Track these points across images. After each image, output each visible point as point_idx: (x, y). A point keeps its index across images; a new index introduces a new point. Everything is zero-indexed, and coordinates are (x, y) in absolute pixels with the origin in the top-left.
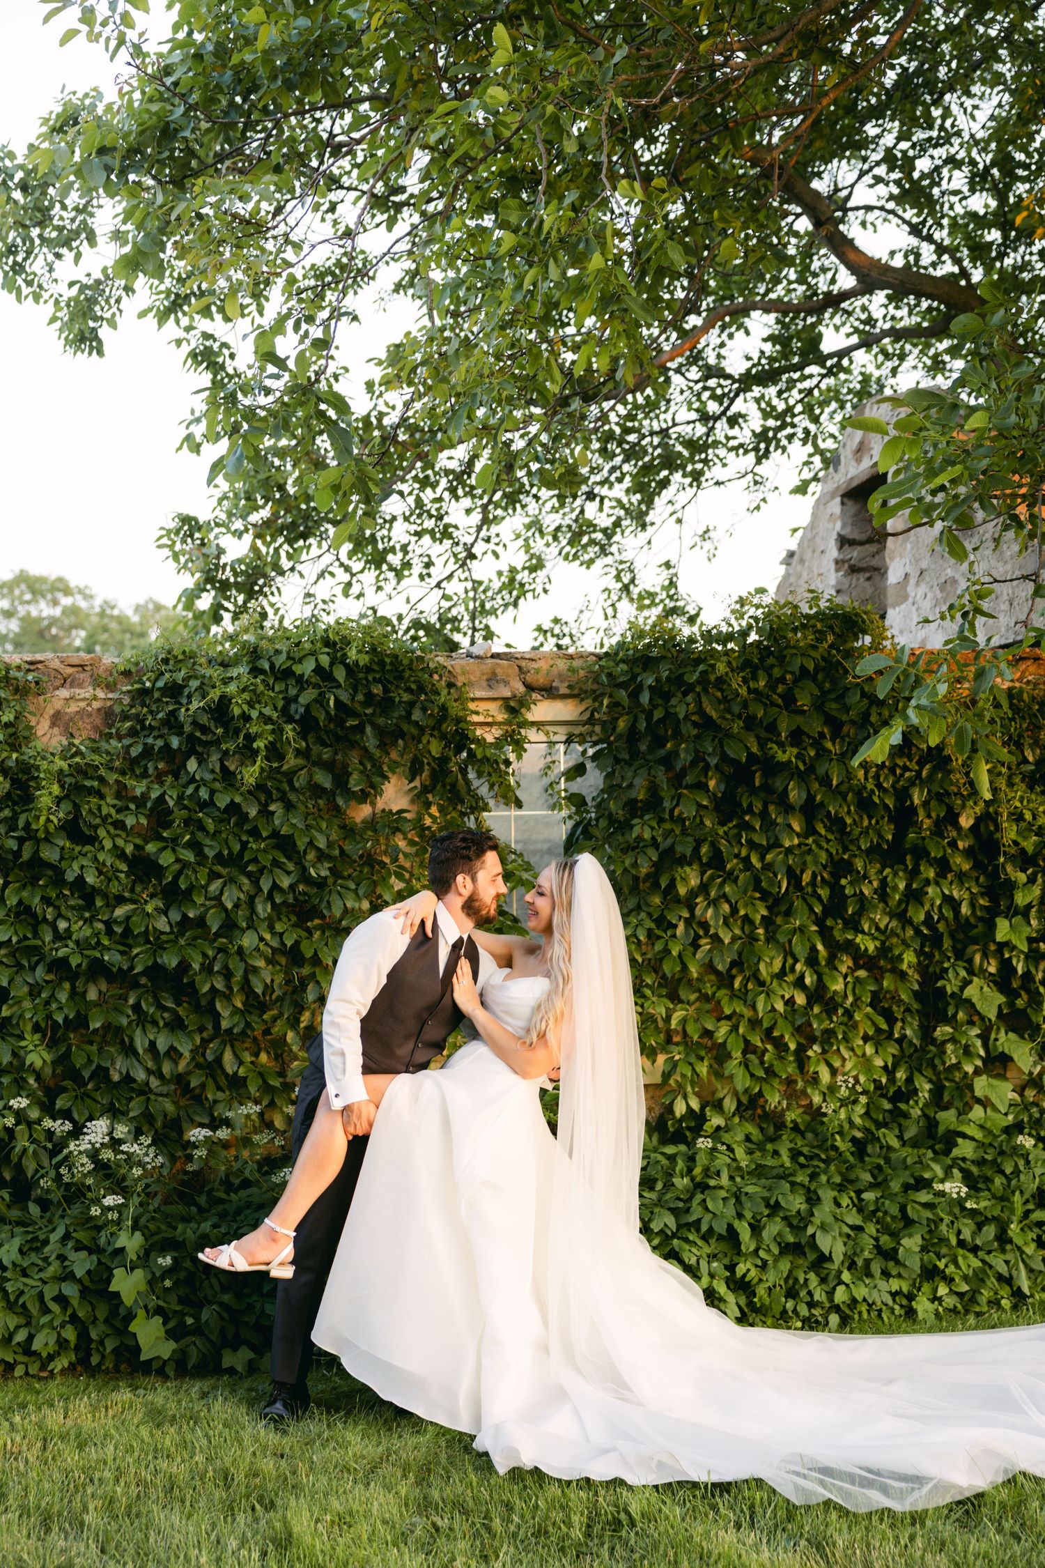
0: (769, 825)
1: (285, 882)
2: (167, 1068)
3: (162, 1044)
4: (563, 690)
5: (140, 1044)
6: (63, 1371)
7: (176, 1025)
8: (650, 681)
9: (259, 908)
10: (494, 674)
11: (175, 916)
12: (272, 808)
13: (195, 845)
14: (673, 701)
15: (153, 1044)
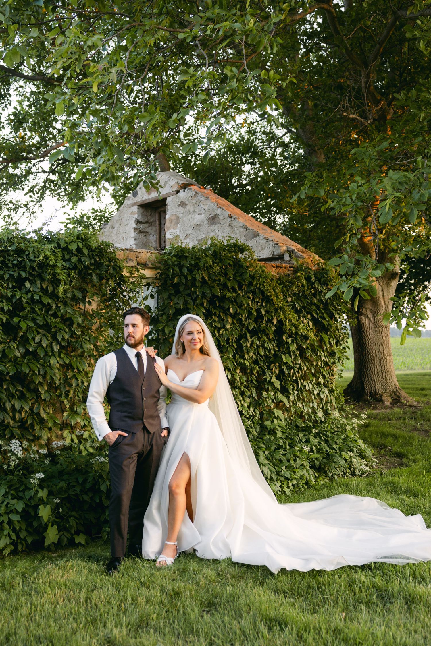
0: (221, 320)
1: (66, 337)
2: (17, 416)
3: (17, 406)
4: (150, 266)
5: (8, 406)
6: (9, 554)
7: (22, 397)
8: (187, 264)
9: (55, 347)
10: (128, 257)
11: (22, 350)
12: (59, 305)
13: (34, 320)
14: (194, 273)
15: (13, 406)
